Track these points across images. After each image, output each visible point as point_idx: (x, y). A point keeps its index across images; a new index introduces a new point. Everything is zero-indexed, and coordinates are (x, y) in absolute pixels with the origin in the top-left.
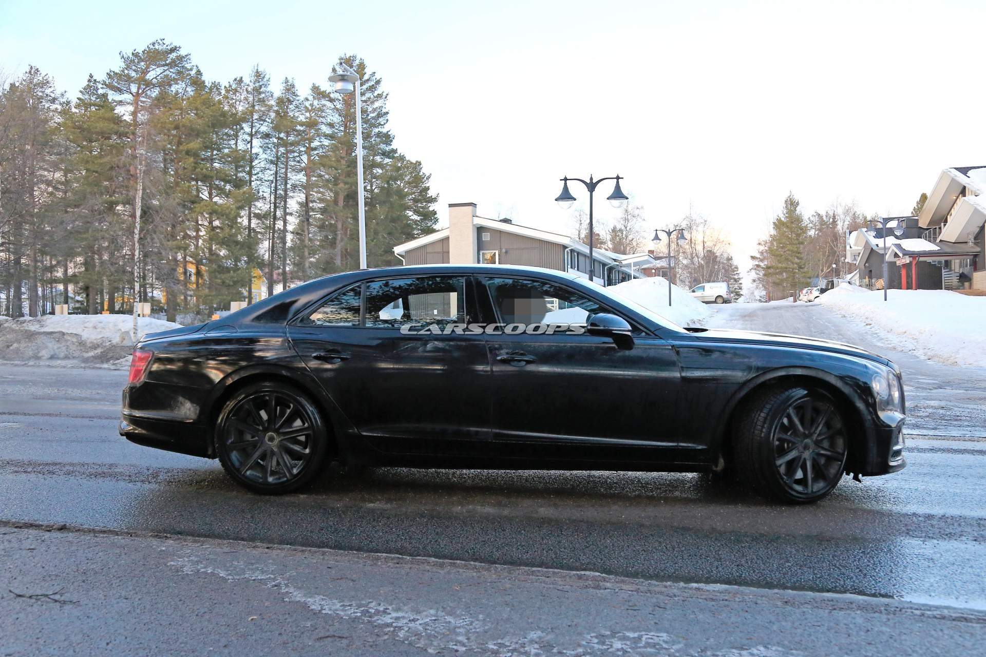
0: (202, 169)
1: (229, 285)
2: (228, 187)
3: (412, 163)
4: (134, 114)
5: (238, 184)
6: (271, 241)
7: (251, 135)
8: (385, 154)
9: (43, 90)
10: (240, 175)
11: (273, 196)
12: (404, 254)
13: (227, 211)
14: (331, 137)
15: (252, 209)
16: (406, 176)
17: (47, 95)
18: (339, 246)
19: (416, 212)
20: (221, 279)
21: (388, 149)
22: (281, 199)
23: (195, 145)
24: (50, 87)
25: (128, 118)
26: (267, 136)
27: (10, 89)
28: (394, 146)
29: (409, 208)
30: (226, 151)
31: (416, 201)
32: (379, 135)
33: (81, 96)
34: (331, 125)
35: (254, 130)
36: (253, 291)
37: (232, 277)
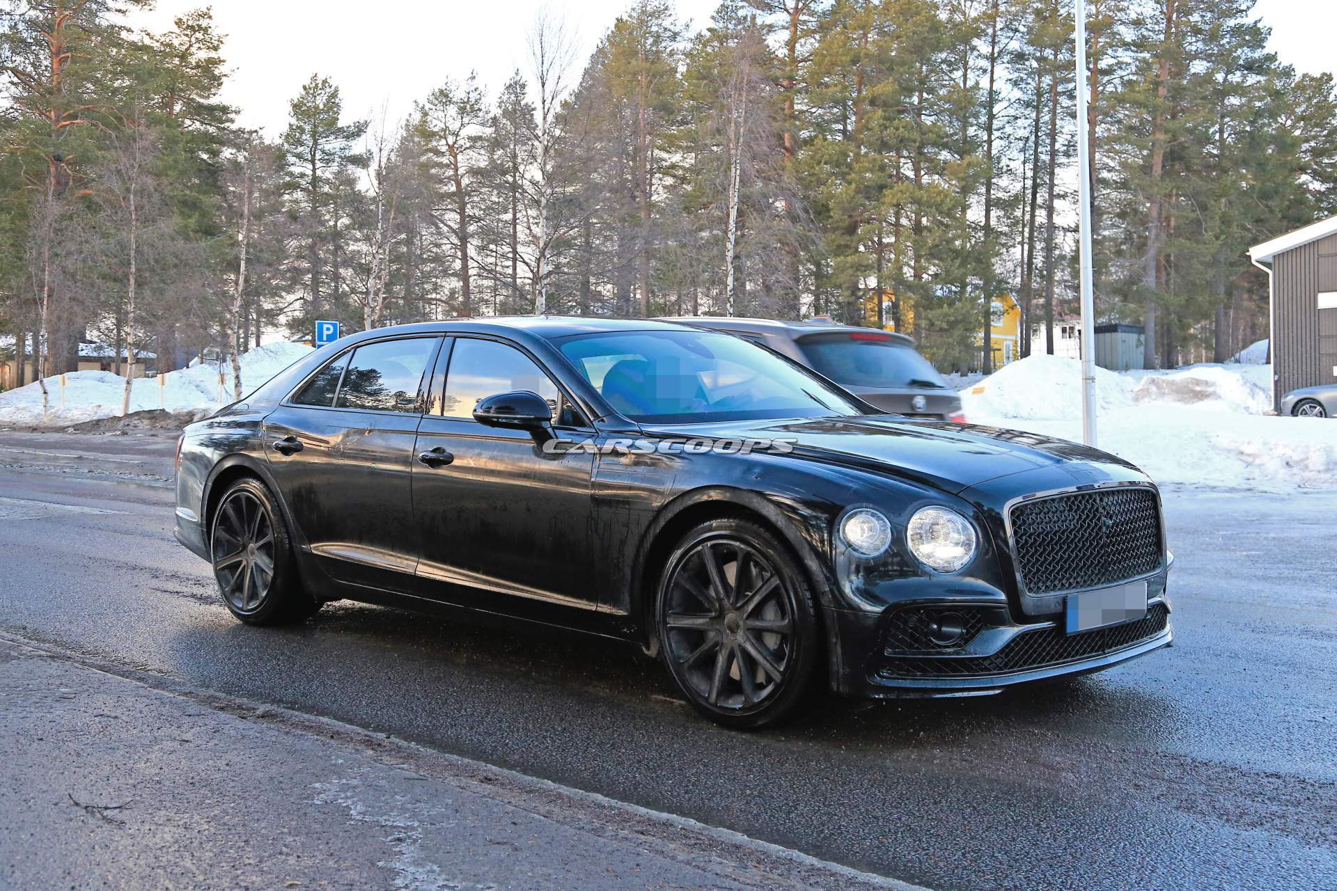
0: (897, 129)
1: (941, 330)
2: (945, 155)
3: (1312, 79)
4: (791, 45)
5: (965, 147)
6: (1026, 247)
7: (992, 59)
8: (1250, 67)
9: (660, 21)
10: (971, 131)
11: (1030, 166)
12: (1270, 260)
13: (938, 199)
14: (1140, 45)
15: (992, 192)
16: (1299, 105)
17: (665, 29)
18: (1152, 252)
19: (1316, 175)
20: (927, 318)
21: (1258, 54)
22: (1043, 171)
23: (886, 87)
24: (670, 15)
25: (782, 53)
26: (1020, 57)
27: (616, 26)
28: (1270, 47)
29: (1303, 170)
30: (942, 92)
31: (1317, 153)
32: (1237, 31)
33: (713, 25)
34: (1138, 23)
35: (996, 50)
36: (992, 336)
37: (946, 315)
